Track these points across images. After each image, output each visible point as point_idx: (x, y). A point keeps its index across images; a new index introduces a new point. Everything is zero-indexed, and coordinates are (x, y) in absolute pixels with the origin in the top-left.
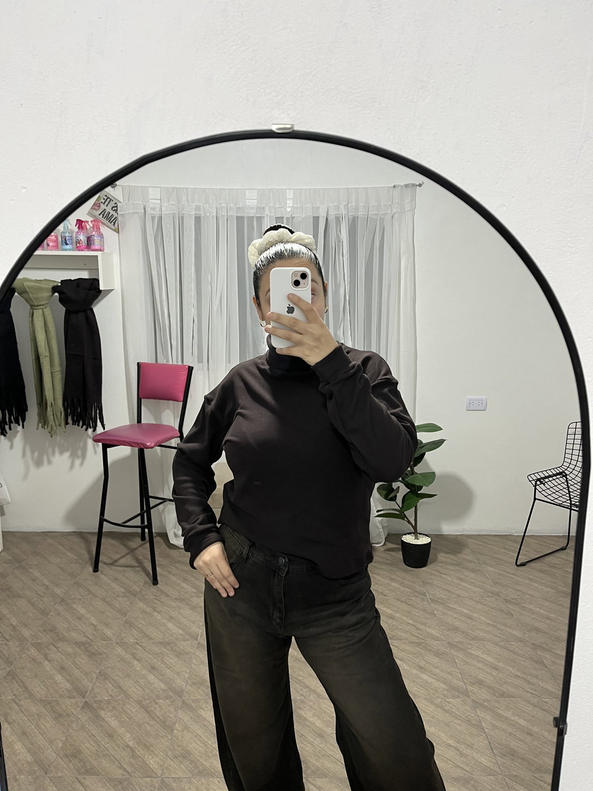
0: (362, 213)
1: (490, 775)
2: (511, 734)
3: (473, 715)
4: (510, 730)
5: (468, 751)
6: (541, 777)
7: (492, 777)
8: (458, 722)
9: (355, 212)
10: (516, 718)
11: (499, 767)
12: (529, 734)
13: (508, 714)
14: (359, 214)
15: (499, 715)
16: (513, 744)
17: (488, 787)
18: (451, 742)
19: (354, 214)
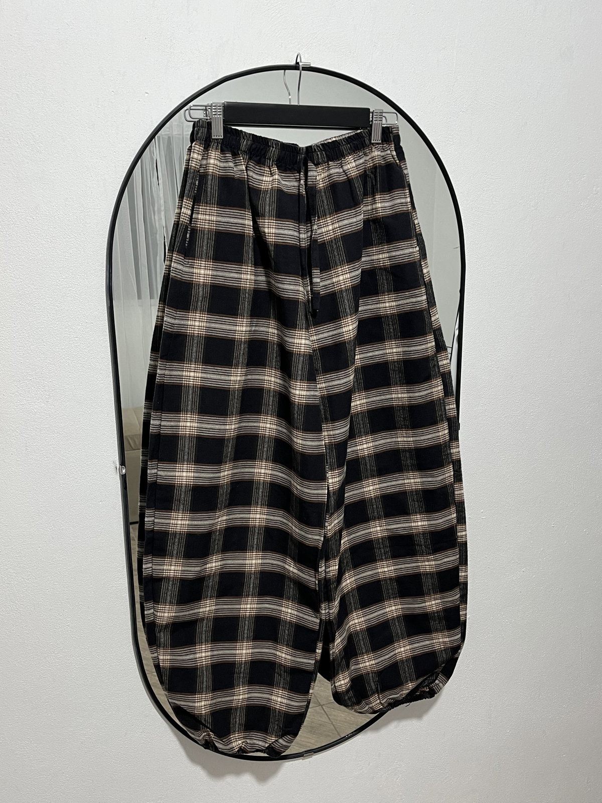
0: (176, 133)
9: (169, 131)
14: (174, 133)
19: (169, 133)
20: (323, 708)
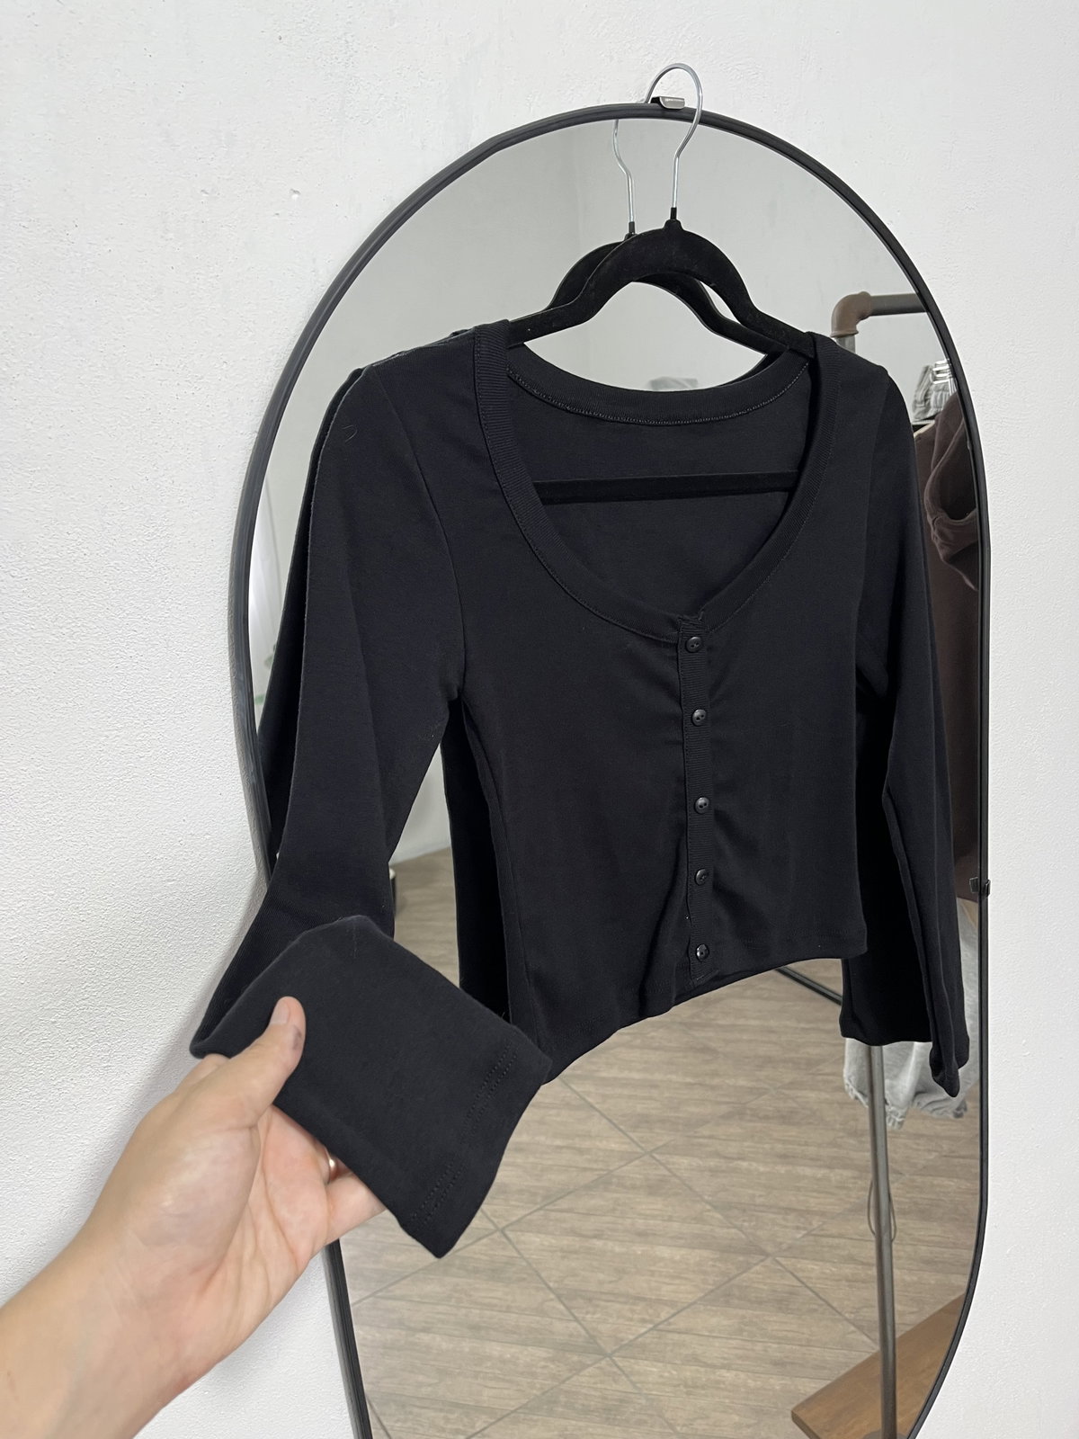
1: (631, 1161)
2: (630, 1097)
3: (568, 1094)
4: (626, 1092)
5: (587, 1144)
6: (696, 1132)
7: (637, 1162)
8: (553, 1112)
10: (626, 1074)
11: (640, 1147)
12: (654, 1086)
13: (613, 1073)
15: (604, 1079)
16: (640, 1108)
17: (638, 1176)
18: (558, 1142)
20: (613, 1361)
